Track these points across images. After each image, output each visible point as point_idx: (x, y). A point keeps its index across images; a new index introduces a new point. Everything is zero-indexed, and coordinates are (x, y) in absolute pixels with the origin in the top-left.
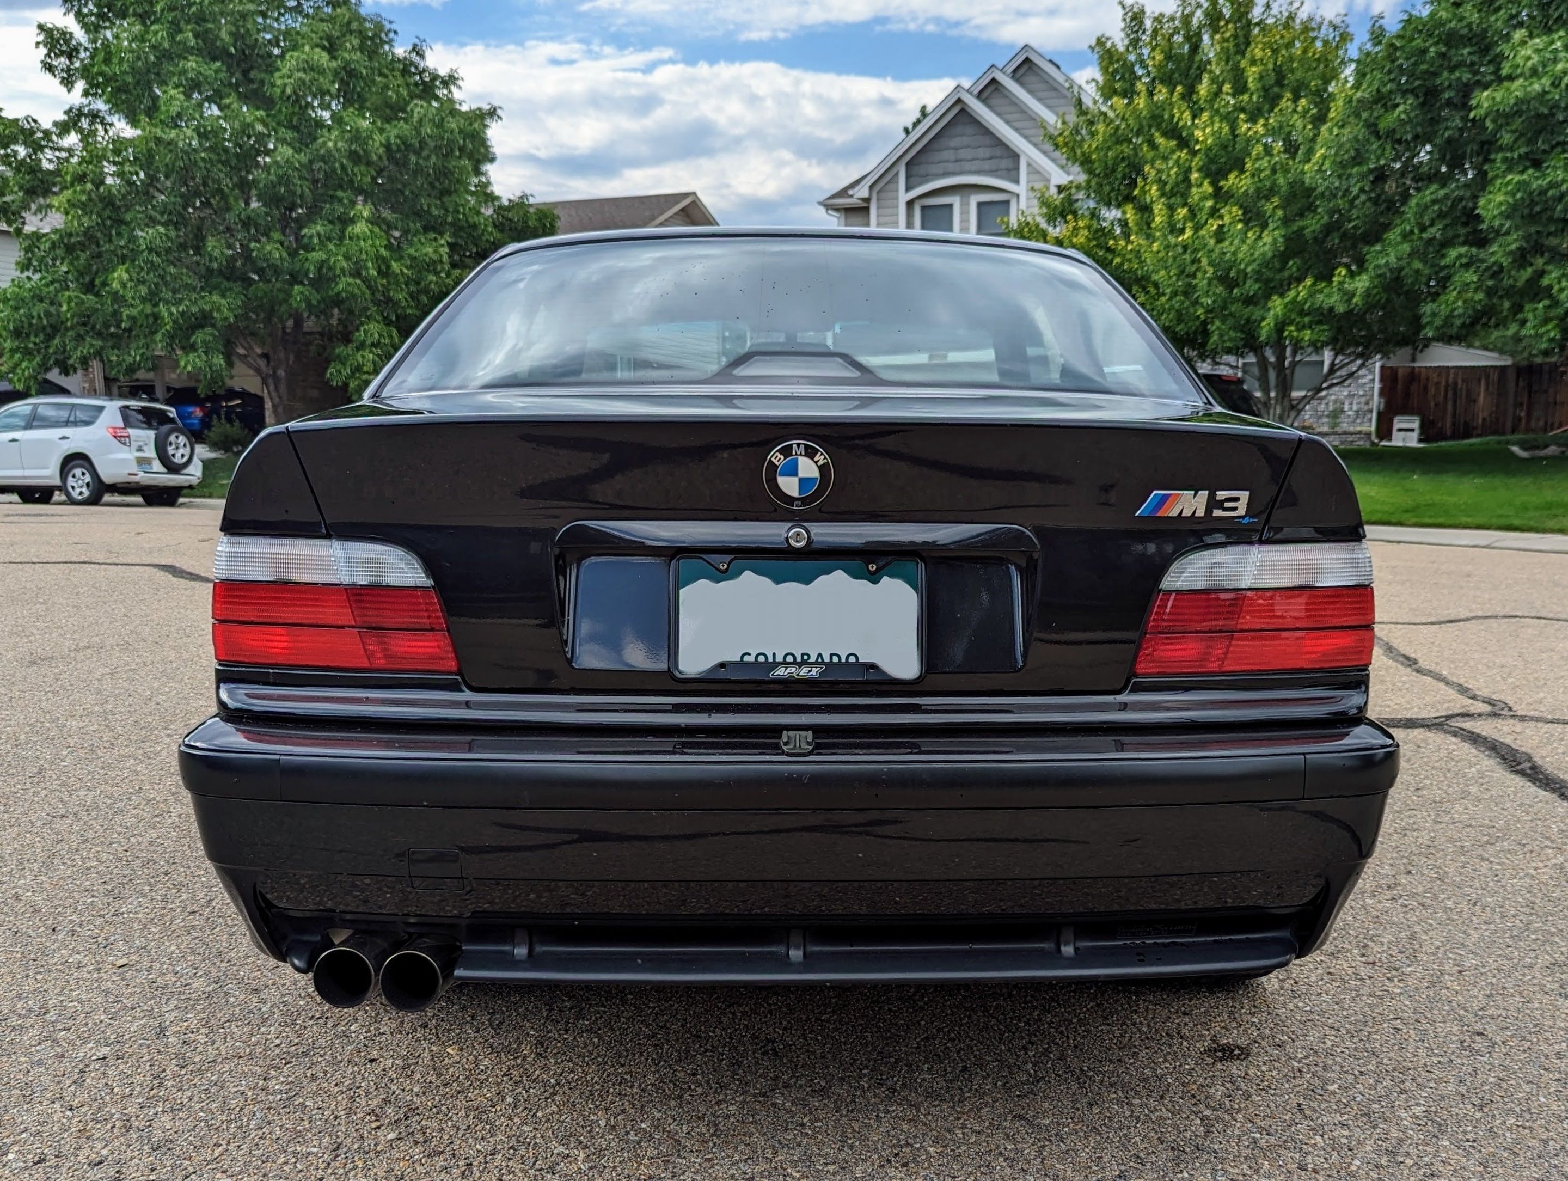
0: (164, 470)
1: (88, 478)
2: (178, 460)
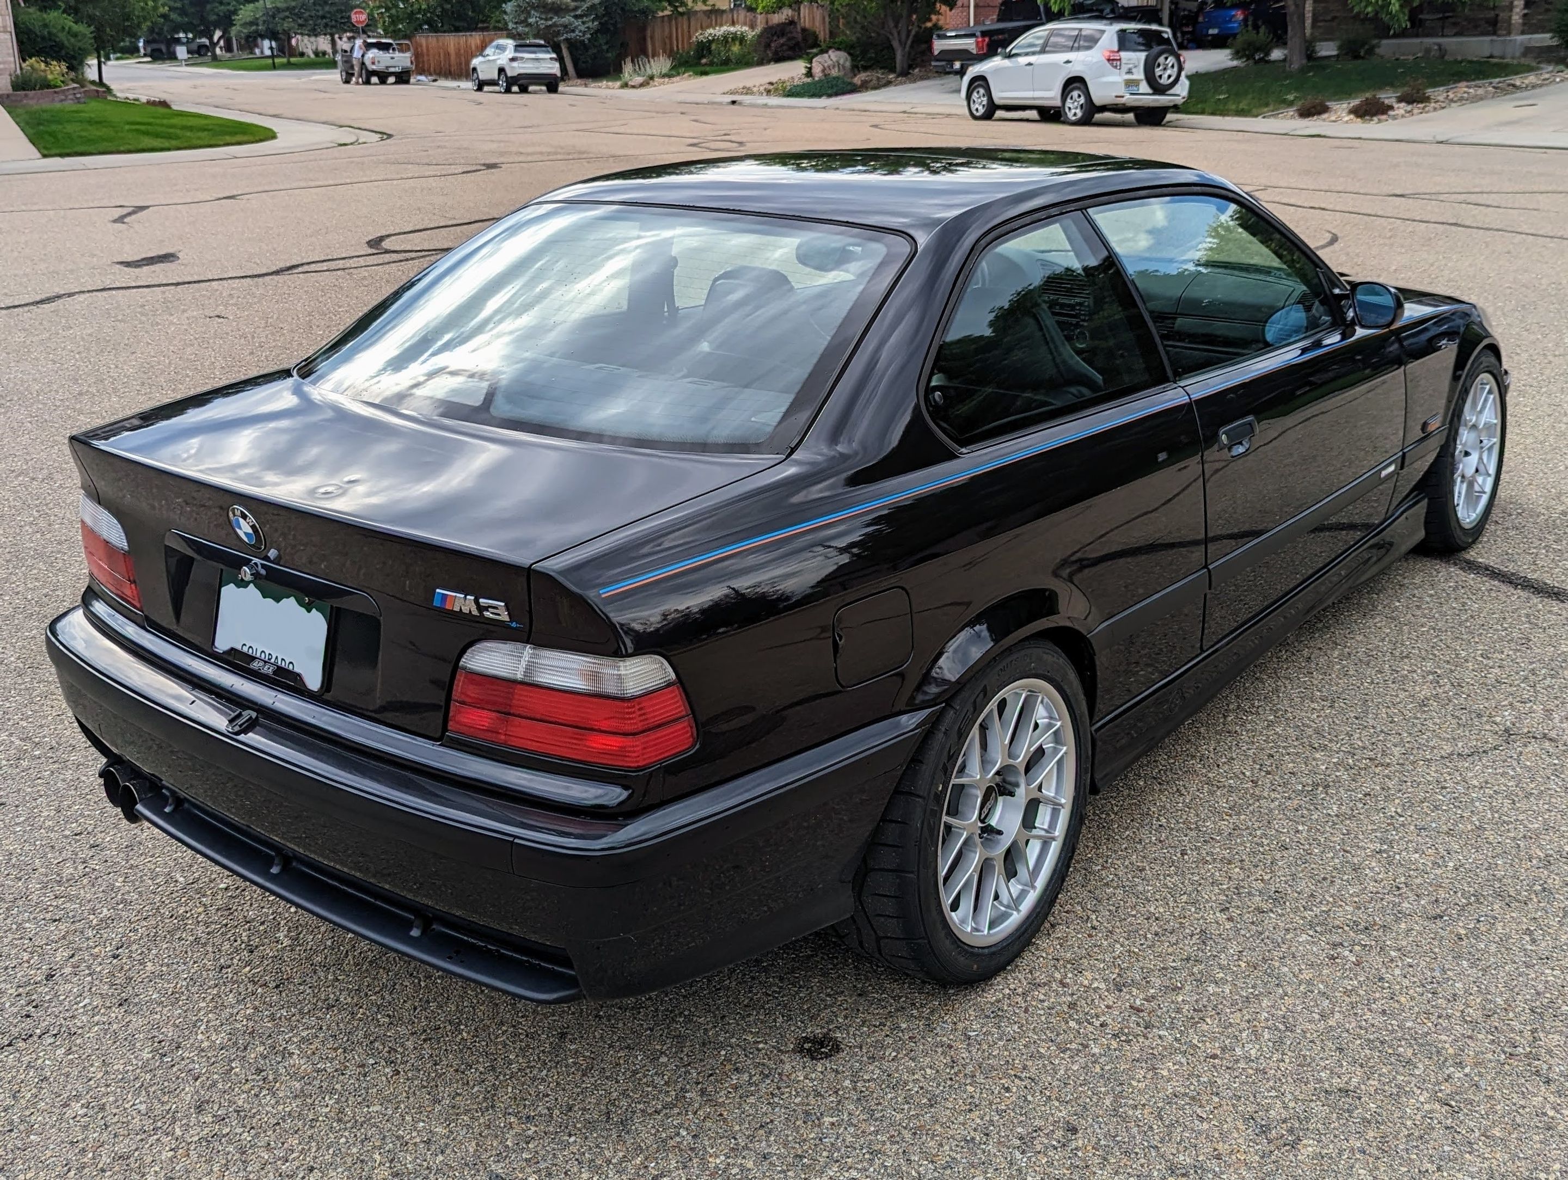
0: (1150, 91)
1: (1082, 100)
2: (1164, 81)
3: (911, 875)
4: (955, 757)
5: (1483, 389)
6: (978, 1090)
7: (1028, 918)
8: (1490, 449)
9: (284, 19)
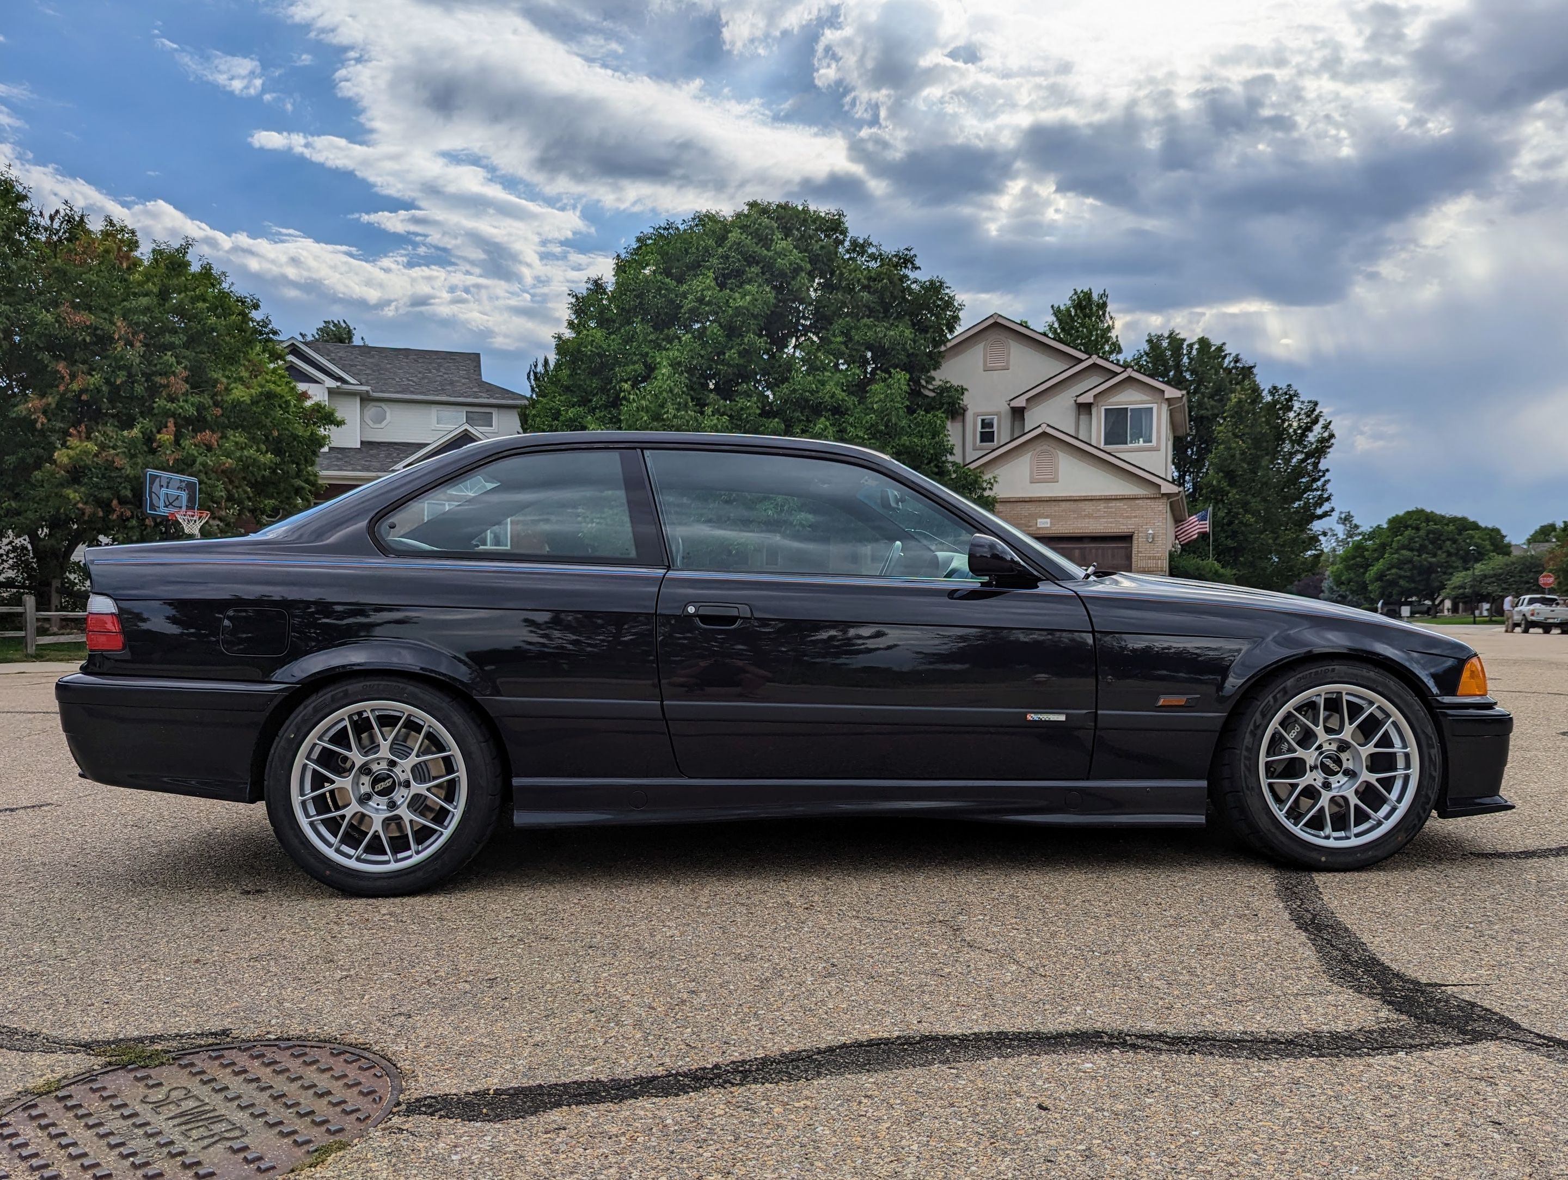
9: (1489, 584)
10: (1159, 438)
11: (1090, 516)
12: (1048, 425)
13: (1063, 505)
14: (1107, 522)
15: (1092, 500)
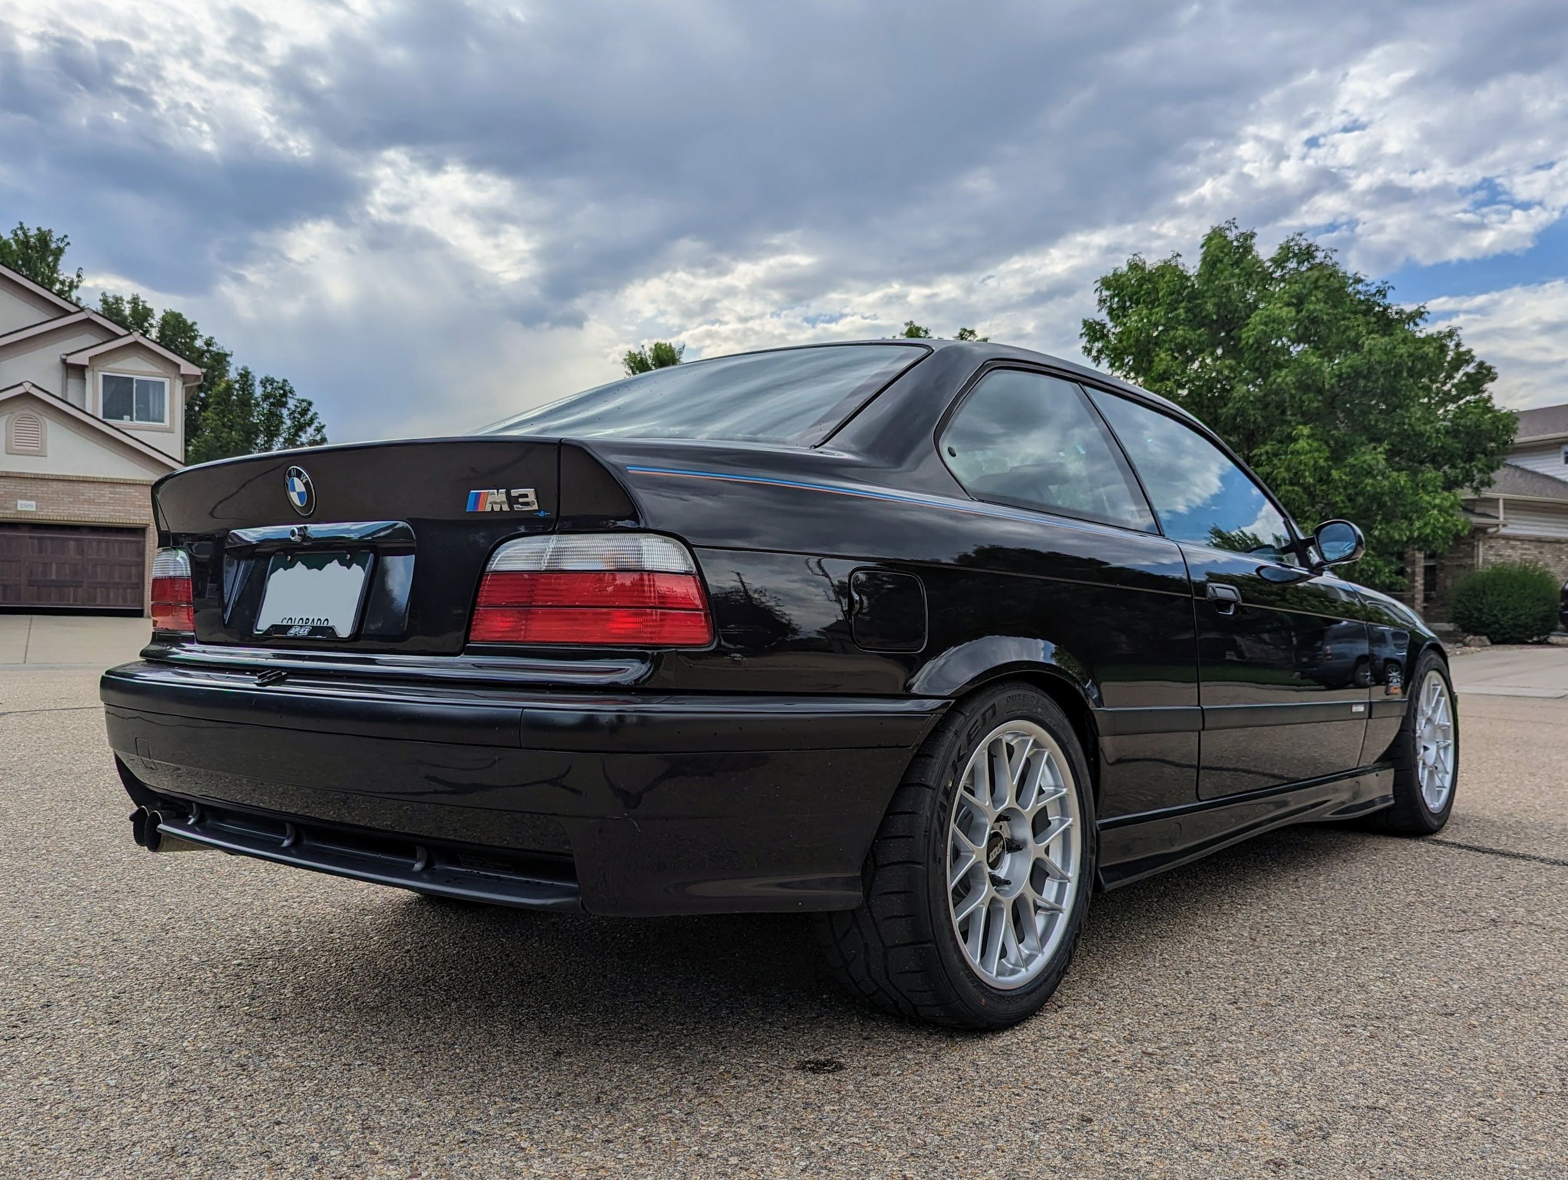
3: (921, 867)
4: (964, 759)
5: (1435, 690)
6: (987, 1095)
7: (1036, 979)
8: (1446, 748)
10: (172, 419)
11: (90, 501)
12: (34, 385)
13: (55, 485)
14: (114, 510)
15: (94, 482)
